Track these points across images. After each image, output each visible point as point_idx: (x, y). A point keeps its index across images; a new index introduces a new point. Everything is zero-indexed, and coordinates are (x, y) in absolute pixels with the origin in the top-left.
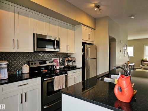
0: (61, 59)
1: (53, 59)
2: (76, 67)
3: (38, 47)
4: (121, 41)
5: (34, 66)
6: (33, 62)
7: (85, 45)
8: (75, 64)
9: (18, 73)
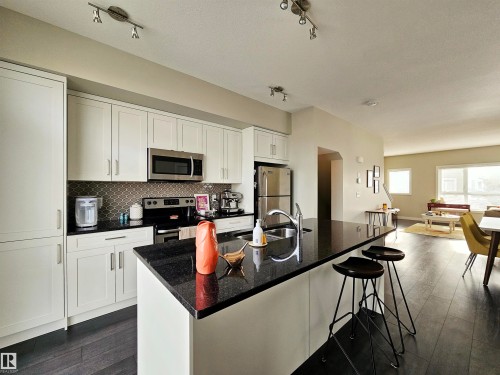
0: (214, 197)
1: (195, 196)
2: (243, 212)
3: (154, 171)
4: (357, 158)
5: (152, 206)
6: (152, 201)
7: (260, 167)
8: (241, 207)
9: (122, 218)
